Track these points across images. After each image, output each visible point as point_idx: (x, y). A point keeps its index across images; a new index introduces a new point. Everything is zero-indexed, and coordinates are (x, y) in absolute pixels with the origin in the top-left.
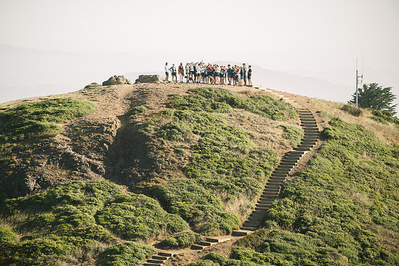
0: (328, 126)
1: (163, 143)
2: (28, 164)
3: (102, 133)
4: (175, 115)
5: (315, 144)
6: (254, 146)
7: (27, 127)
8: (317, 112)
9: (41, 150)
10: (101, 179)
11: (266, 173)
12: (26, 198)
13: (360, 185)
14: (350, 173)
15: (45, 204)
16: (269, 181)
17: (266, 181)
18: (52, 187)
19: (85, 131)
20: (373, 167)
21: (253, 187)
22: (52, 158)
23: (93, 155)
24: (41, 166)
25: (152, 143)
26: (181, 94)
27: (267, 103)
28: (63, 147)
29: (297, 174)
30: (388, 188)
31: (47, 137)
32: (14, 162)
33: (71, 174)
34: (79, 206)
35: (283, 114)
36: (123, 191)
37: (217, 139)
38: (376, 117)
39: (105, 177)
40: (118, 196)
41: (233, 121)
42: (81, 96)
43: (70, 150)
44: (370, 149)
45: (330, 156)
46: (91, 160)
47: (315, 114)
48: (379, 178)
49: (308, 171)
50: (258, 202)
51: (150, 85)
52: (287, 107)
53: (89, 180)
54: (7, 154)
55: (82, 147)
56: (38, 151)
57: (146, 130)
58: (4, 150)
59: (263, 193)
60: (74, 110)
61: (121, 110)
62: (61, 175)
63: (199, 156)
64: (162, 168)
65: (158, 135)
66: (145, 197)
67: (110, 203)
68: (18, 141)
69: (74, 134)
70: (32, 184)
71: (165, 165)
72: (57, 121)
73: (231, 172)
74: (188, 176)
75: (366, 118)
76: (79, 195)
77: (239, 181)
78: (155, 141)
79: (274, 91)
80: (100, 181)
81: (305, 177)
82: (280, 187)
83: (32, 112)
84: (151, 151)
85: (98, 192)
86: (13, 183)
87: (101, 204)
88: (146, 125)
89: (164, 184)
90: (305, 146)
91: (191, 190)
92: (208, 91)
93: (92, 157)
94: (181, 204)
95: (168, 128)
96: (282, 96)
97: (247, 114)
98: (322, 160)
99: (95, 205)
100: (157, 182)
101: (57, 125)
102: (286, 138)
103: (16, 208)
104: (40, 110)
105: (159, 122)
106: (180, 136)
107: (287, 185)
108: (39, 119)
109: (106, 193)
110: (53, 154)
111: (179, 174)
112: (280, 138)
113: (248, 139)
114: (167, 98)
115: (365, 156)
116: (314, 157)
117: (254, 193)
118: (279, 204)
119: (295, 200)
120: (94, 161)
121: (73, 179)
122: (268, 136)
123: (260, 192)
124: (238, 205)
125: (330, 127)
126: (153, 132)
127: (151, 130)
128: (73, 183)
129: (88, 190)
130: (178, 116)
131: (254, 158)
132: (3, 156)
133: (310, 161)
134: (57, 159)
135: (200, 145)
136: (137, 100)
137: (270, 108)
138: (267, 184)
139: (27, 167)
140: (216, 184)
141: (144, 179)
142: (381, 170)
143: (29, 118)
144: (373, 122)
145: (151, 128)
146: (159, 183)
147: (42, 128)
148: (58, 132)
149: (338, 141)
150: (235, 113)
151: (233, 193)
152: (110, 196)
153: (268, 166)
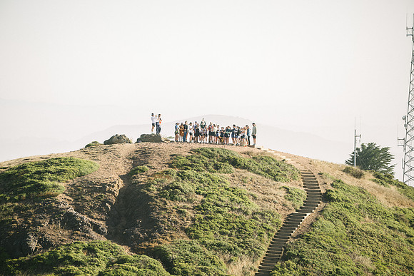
0: (330, 188)
1: (165, 203)
2: (29, 224)
3: (104, 192)
4: (178, 175)
5: (317, 206)
6: (257, 208)
7: (29, 186)
8: (320, 174)
9: (43, 209)
10: (103, 239)
11: (269, 235)
12: (27, 258)
13: (363, 248)
14: (353, 235)
15: (47, 265)
16: (271, 242)
17: (269, 243)
18: (53, 247)
19: (87, 191)
20: (375, 230)
21: (256, 249)
22: (54, 218)
23: (95, 215)
24: (42, 226)
25: (154, 203)
26: (183, 154)
27: (270, 164)
28: (65, 207)
29: (300, 236)
30: (391, 252)
31: (49, 196)
32: (16, 222)
33: (73, 234)
34: (81, 267)
35: (285, 175)
36: (125, 251)
37: (220, 200)
38: (378, 180)
39: (108, 237)
40: (120, 257)
41: (235, 182)
42: (82, 155)
43: (72, 210)
44: (373, 212)
45: (333, 218)
46: (93, 220)
47: (317, 176)
48: (382, 241)
49: (310, 234)
50: (261, 264)
51: (153, 145)
52: (289, 168)
53: (91, 241)
54: (9, 214)
55: (84, 206)
56: (40, 211)
57: (148, 190)
58: (6, 210)
59: (266, 255)
60: (76, 169)
61: (123, 170)
62: (62, 235)
63: (202, 216)
64: (165, 229)
65: (161, 195)
66: (147, 258)
67: (113, 264)
68: (20, 200)
69: (76, 194)
70: (34, 244)
71: (168, 226)
72: (59, 181)
73: (234, 234)
74: (190, 237)
75: (368, 180)
76: (81, 256)
77: (242, 243)
78: (158, 201)
79: (276, 152)
80: (102, 241)
81: (308, 239)
82: (283, 249)
83: (34, 171)
84: (153, 211)
85: (101, 253)
86: (14, 244)
87: (103, 265)
88: (149, 185)
89: (166, 245)
90: (307, 208)
91: (194, 251)
92: (211, 151)
93: (94, 216)
94: (184, 265)
95: (171, 188)
96: (284, 157)
97: (250, 175)
98: (325, 222)
99: (97, 265)
100: (160, 243)
101: (59, 184)
102: (289, 200)
103: (17, 268)
104: (41, 169)
105: (162, 182)
106: (183, 197)
107: (290, 247)
108: (41, 179)
109: (108, 254)
110: (55, 214)
111: (181, 234)
112: (282, 199)
113: (250, 200)
114: (170, 157)
115: (367, 219)
116: (317, 219)
117: (257, 255)
118: (282, 266)
119: (298, 263)
120: (97, 221)
121: (74, 239)
122: (271, 197)
123: (263, 254)
124: (241, 266)
125: (333, 189)
126: (156, 192)
127: (154, 190)
128: (75, 243)
129: (90, 250)
130: (181, 176)
131: (257, 219)
132: (5, 216)
133: (312, 223)
134: (59, 219)
135: (203, 206)
136: (139, 160)
137: (272, 169)
138: (270, 246)
139: (28, 227)
140: (219, 245)
141: (146, 239)
142: (384, 233)
143: (31, 177)
144: (375, 184)
145: (154, 188)
146: (161, 243)
147: (44, 188)
148: (60, 192)
149: (340, 203)
150: (238, 174)
151: (235, 255)
152: (112, 257)
153: (271, 227)
